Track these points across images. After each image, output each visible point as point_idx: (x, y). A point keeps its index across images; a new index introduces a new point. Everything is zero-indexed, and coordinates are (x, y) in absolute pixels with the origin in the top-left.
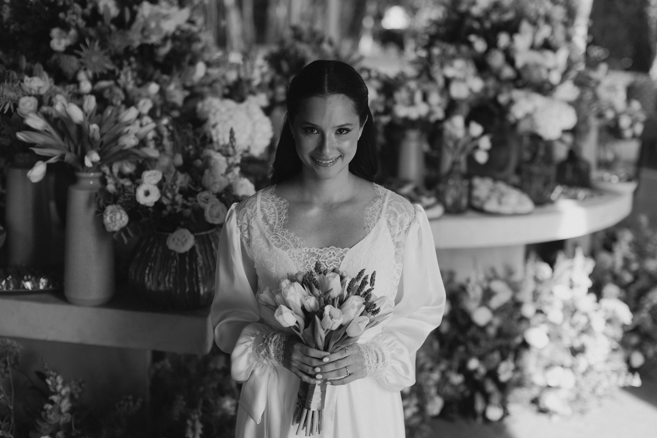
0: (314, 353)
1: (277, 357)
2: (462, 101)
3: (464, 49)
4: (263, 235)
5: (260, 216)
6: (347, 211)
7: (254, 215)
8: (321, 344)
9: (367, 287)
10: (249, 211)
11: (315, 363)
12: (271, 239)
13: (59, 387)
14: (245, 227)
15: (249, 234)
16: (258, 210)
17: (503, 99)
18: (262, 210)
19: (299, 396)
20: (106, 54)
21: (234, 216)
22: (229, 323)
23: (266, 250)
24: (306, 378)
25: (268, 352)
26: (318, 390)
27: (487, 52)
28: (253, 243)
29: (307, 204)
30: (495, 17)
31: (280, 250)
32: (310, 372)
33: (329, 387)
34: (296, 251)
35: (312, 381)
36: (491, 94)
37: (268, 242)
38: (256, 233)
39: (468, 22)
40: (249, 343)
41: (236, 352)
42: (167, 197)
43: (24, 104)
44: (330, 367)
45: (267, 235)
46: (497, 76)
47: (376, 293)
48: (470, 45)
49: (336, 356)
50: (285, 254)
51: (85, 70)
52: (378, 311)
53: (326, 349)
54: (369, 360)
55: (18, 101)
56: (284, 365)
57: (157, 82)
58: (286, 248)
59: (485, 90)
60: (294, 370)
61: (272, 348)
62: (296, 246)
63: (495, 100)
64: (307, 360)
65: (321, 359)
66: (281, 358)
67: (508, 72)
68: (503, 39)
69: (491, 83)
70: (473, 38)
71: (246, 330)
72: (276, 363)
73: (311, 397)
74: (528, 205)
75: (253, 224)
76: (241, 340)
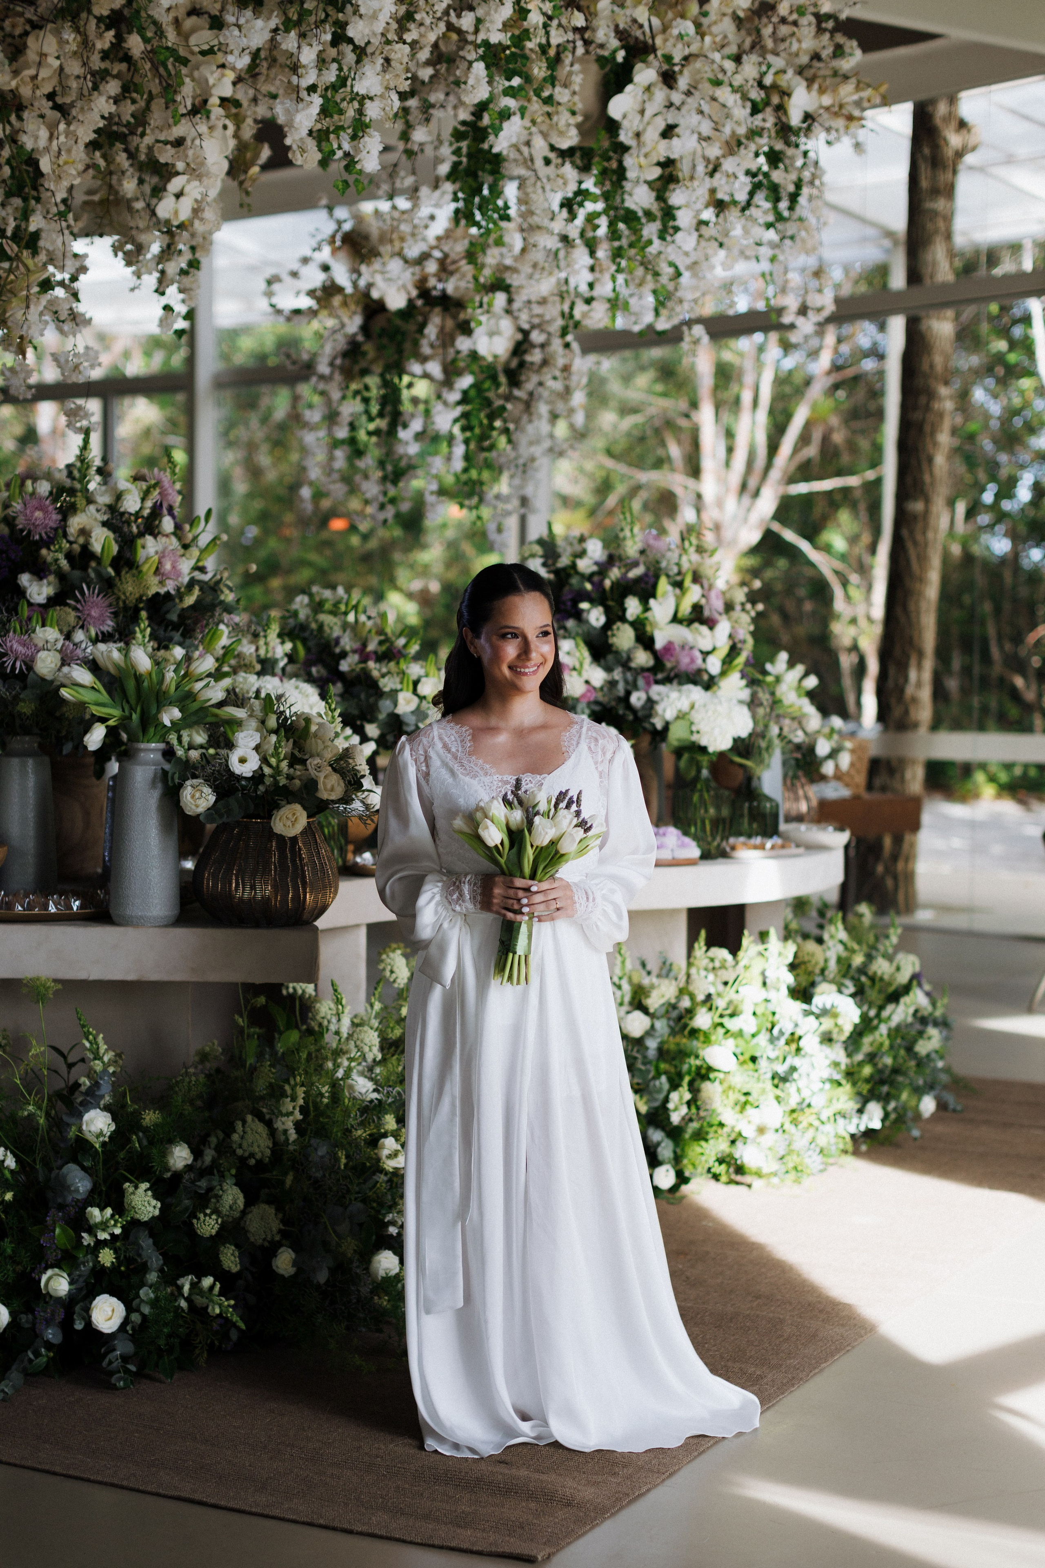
0: (519, 882)
1: (473, 898)
2: (577, 700)
3: (570, 623)
4: (445, 764)
5: (439, 745)
6: (540, 737)
7: (432, 744)
8: (527, 870)
9: (574, 807)
10: (425, 740)
11: (521, 894)
12: (456, 767)
13: (103, 1047)
14: (422, 758)
15: (427, 766)
16: (436, 739)
17: (637, 699)
18: (441, 739)
19: (502, 942)
20: (110, 605)
21: (408, 748)
22: (400, 879)
23: (450, 780)
24: (510, 915)
25: (461, 895)
26: (524, 929)
27: (607, 626)
28: (433, 774)
29: (493, 730)
30: (615, 573)
31: (467, 779)
32: (516, 907)
33: (536, 925)
34: (487, 780)
35: (519, 918)
36: (621, 688)
37: (452, 772)
38: (436, 762)
39: (574, 581)
40: (436, 890)
41: (422, 900)
42: (270, 765)
43: (43, 661)
44: (538, 898)
45: (451, 764)
46: (625, 663)
47: (584, 815)
48: (578, 615)
49: (545, 886)
50: (474, 782)
51: (82, 627)
52: (591, 827)
53: (533, 877)
54: (579, 897)
55: (33, 659)
56: (482, 908)
57: (181, 644)
58: (474, 777)
59: (612, 684)
60: (495, 908)
61: (466, 889)
62: (486, 774)
63: (625, 699)
64: (511, 892)
65: (527, 890)
66: (479, 898)
67: (642, 658)
68: (633, 606)
69: (617, 674)
70: (584, 606)
71: (429, 878)
72: (470, 906)
73: (517, 938)
74: (694, 851)
75: (432, 754)
76: (426, 887)
